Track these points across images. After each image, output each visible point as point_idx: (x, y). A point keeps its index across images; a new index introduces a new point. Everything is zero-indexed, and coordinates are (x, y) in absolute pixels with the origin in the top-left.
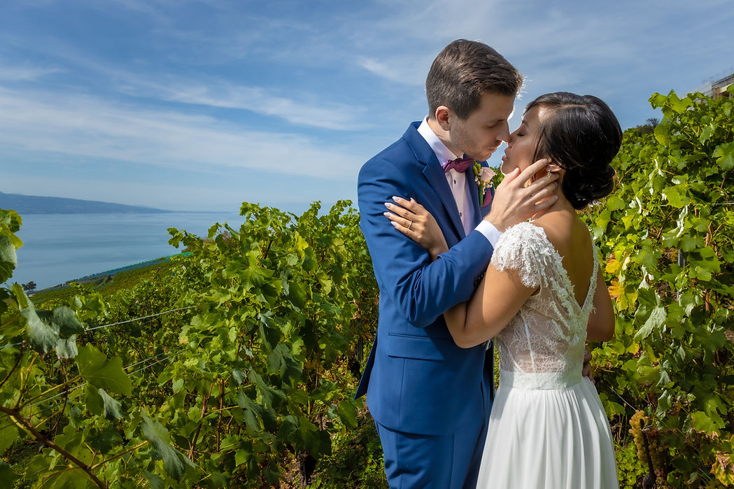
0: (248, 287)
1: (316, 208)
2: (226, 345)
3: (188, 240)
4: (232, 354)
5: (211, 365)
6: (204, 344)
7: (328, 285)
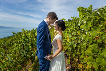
0: (22, 40)
1: (33, 29)
2: (19, 47)
3: (15, 34)
4: (20, 48)
5: (17, 49)
6: (16, 47)
7: (35, 39)
